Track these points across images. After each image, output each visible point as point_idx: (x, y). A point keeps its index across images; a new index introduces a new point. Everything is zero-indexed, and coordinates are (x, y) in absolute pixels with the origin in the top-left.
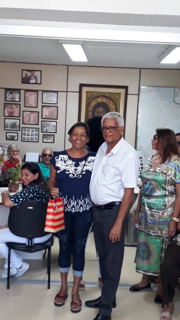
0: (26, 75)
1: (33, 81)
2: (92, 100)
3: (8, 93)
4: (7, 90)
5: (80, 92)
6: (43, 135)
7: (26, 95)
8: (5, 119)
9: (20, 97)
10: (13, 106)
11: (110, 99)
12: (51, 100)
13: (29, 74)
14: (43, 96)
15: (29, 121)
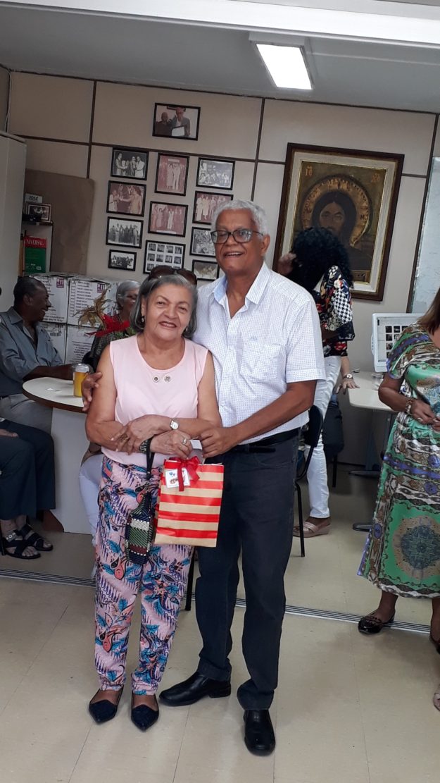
0: (164, 116)
1: (178, 132)
2: (315, 184)
3: (120, 157)
4: (117, 149)
5: (288, 164)
6: (194, 261)
7: (160, 165)
8: (109, 218)
9: (146, 170)
10: (130, 189)
11: (358, 183)
12: (218, 180)
13: (171, 114)
14: (201, 169)
15: (164, 227)
